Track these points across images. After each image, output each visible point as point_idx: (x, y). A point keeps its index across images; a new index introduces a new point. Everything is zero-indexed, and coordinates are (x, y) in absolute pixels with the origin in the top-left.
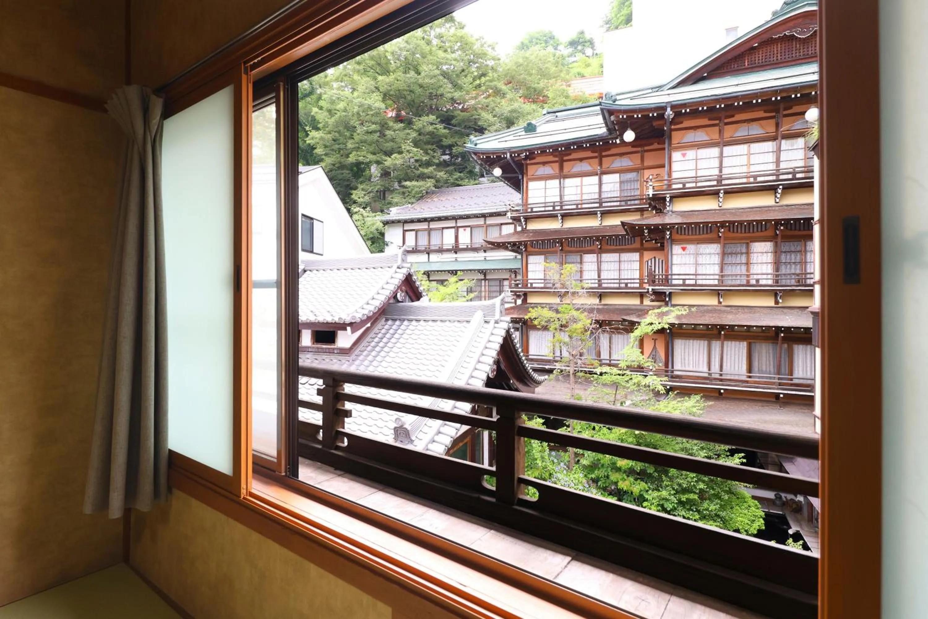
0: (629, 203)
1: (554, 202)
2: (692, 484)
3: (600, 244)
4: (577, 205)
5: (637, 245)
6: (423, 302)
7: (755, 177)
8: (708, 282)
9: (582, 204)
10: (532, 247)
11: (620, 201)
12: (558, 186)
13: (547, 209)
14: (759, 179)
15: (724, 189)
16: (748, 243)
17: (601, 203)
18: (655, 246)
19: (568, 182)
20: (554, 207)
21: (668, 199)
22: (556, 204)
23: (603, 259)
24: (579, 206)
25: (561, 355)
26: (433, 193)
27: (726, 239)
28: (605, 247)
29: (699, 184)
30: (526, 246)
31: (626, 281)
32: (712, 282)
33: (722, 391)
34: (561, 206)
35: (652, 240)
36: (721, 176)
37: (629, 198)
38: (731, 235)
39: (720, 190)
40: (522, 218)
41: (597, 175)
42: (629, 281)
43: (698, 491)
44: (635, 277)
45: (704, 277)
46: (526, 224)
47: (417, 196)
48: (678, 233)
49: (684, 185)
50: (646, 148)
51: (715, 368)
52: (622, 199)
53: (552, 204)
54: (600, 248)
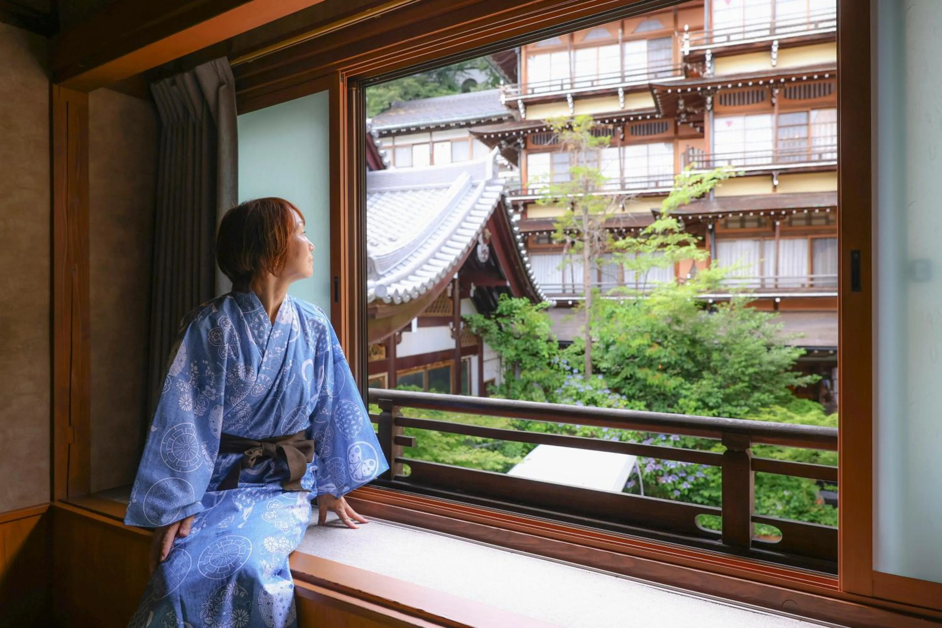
0: (660, 75)
1: (562, 80)
2: (740, 370)
3: (623, 132)
4: (592, 81)
5: (670, 133)
6: (391, 170)
7: (816, 23)
8: (759, 161)
9: (598, 80)
10: (534, 143)
11: (648, 74)
12: (568, 60)
13: (553, 88)
14: (821, 25)
15: (778, 40)
16: (808, 112)
17: (623, 78)
18: (693, 133)
19: (581, 53)
20: (562, 85)
21: (708, 58)
22: (565, 82)
23: (627, 155)
24: (595, 83)
25: (573, 281)
26: (399, 106)
27: (781, 107)
28: (629, 138)
29: (748, 35)
30: (525, 139)
31: (656, 179)
32: (765, 161)
33: (778, 300)
34: (572, 84)
35: (688, 123)
36: (774, 23)
37: (659, 69)
38: (787, 102)
39: (772, 41)
40: (520, 102)
41: (617, 42)
42: (661, 178)
43: (747, 379)
44: (668, 173)
45: (754, 154)
46: (525, 112)
47: (376, 108)
48: (721, 103)
49: (729, 37)
50: (680, 6)
51: (770, 272)
52: (651, 71)
53: (560, 82)
54: (623, 140)
